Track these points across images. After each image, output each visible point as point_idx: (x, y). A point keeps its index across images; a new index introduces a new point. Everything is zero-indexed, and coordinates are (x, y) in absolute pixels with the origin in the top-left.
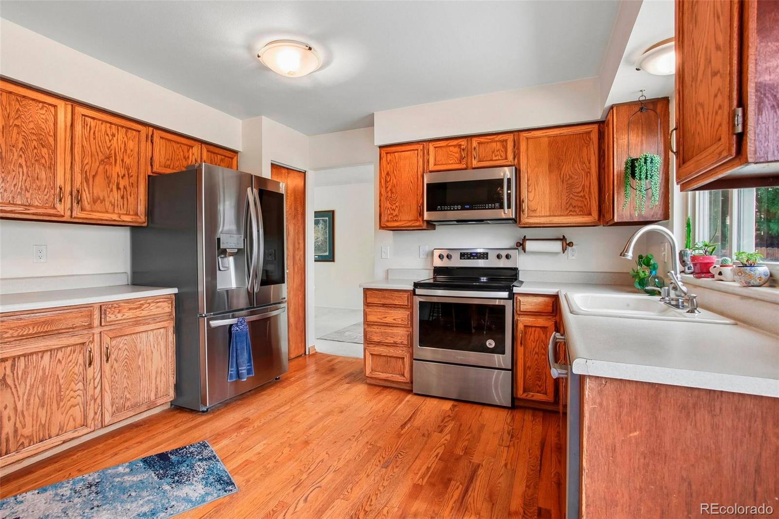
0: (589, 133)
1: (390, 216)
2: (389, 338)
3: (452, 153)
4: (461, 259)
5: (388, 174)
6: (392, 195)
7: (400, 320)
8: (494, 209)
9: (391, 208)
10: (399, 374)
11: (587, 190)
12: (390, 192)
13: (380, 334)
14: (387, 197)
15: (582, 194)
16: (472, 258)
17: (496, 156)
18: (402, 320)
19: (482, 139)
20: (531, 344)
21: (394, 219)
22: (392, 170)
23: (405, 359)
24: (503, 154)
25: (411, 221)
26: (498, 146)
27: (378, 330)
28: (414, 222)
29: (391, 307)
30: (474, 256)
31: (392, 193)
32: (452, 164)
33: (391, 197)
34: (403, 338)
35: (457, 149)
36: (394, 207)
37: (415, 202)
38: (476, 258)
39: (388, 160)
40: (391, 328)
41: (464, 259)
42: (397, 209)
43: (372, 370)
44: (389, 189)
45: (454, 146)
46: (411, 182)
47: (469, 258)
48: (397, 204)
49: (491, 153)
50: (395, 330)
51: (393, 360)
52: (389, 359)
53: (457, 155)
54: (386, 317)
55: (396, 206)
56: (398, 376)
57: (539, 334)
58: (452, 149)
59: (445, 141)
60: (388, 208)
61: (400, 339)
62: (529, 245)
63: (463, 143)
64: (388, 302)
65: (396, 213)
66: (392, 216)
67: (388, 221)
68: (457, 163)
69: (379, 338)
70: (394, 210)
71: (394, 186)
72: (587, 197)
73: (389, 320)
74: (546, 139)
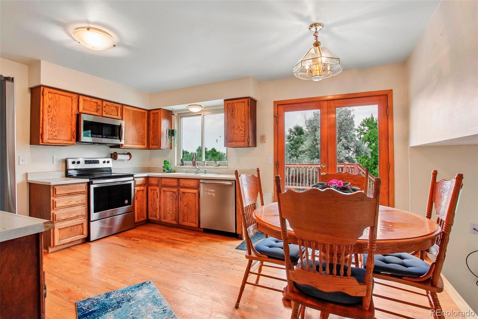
0: (145, 113)
1: (50, 136)
2: (73, 214)
3: (92, 105)
4: (85, 164)
5: (49, 106)
6: (53, 122)
7: (80, 201)
8: (116, 139)
9: (51, 130)
10: (79, 235)
11: (144, 135)
12: (51, 119)
13: (67, 213)
14: (48, 122)
15: (142, 137)
16: (91, 163)
17: (113, 113)
18: (82, 201)
19: (108, 103)
20: (139, 198)
21: (54, 138)
22: (52, 104)
23: (84, 224)
24: (116, 113)
25: (68, 140)
26: (115, 109)
27: (64, 212)
28: (69, 141)
29: (73, 195)
30: (92, 162)
31: (52, 120)
32: (92, 111)
33: (52, 123)
34: (83, 211)
35: (95, 104)
36: (54, 130)
37: (70, 129)
38: (93, 163)
39: (50, 98)
40: (73, 208)
41: (87, 164)
42: (56, 132)
43: (60, 240)
44: (50, 117)
45: (94, 102)
46: (67, 116)
47: (89, 163)
48: (56, 128)
49: (111, 111)
50: (76, 208)
51: (76, 227)
52: (72, 227)
53: (95, 107)
54: (70, 202)
55: (56, 130)
56: (79, 236)
57: (141, 193)
58: (92, 103)
59: (89, 98)
60: (49, 130)
61: (81, 213)
62: (119, 157)
63: (99, 102)
64: (72, 191)
65: (56, 134)
66: (52, 136)
67: (49, 139)
68: (95, 112)
69: (66, 216)
70: (54, 132)
71: (54, 116)
72: (144, 138)
73: (73, 202)
74: (132, 112)
